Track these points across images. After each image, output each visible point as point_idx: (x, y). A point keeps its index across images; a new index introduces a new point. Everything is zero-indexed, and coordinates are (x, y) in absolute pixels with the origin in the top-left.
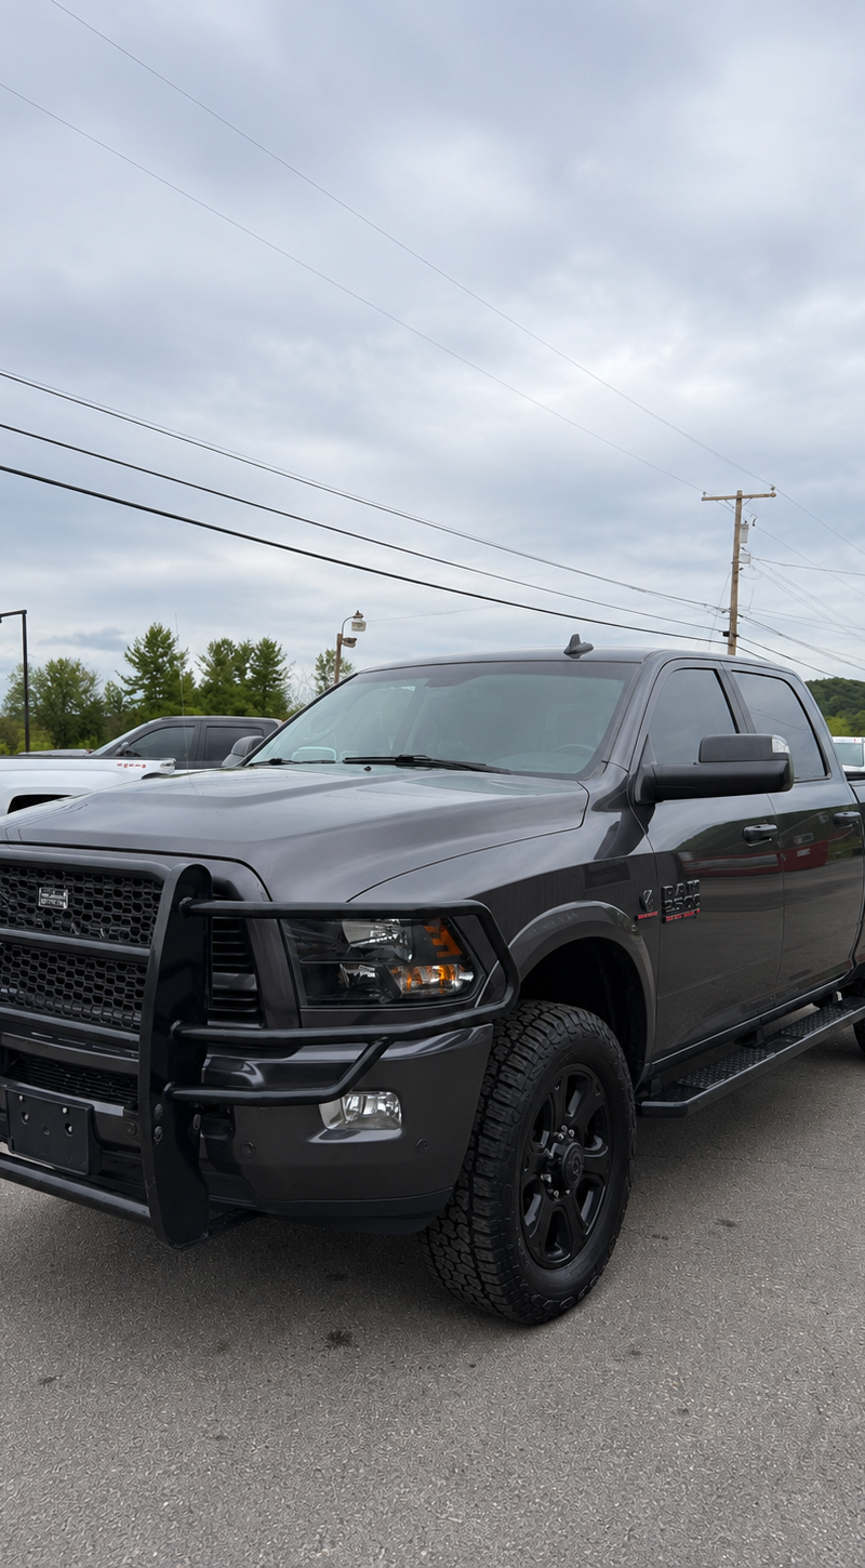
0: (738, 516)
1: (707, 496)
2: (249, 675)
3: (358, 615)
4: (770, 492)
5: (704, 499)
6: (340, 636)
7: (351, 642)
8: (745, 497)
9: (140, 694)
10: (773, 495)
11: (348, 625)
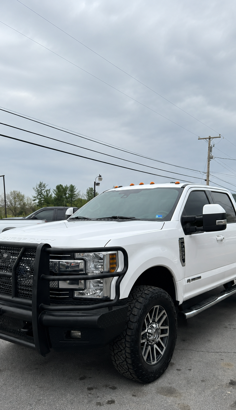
0: (209, 144)
1: (200, 138)
2: (67, 195)
3: (100, 176)
4: (219, 136)
5: (199, 139)
6: (95, 183)
7: (98, 184)
8: (212, 138)
9: (37, 201)
10: (220, 137)
11: (97, 179)
